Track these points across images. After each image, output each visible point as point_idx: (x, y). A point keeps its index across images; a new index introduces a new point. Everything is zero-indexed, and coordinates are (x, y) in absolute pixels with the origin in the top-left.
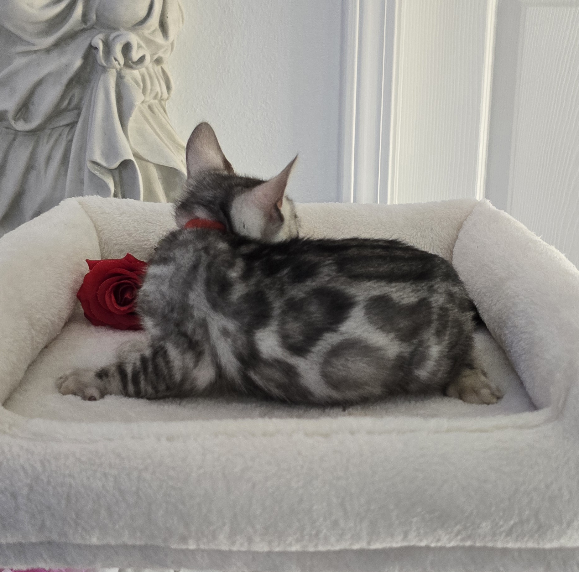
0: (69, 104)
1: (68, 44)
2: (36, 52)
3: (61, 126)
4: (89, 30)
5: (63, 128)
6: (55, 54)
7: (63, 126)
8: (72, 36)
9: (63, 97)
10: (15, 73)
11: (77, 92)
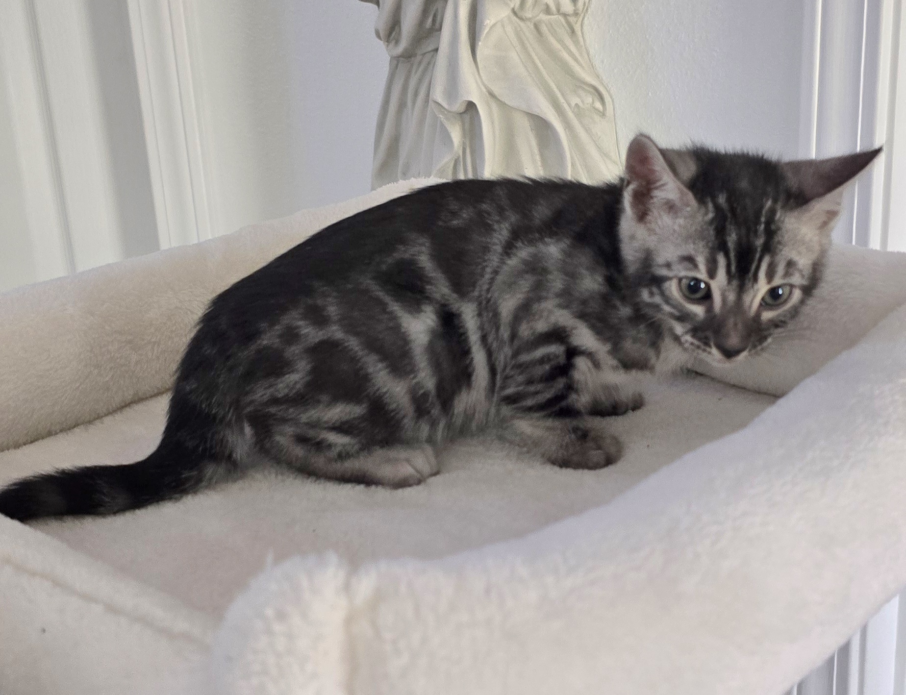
0: (433, 21)
7: (431, 51)
11: (440, 4)
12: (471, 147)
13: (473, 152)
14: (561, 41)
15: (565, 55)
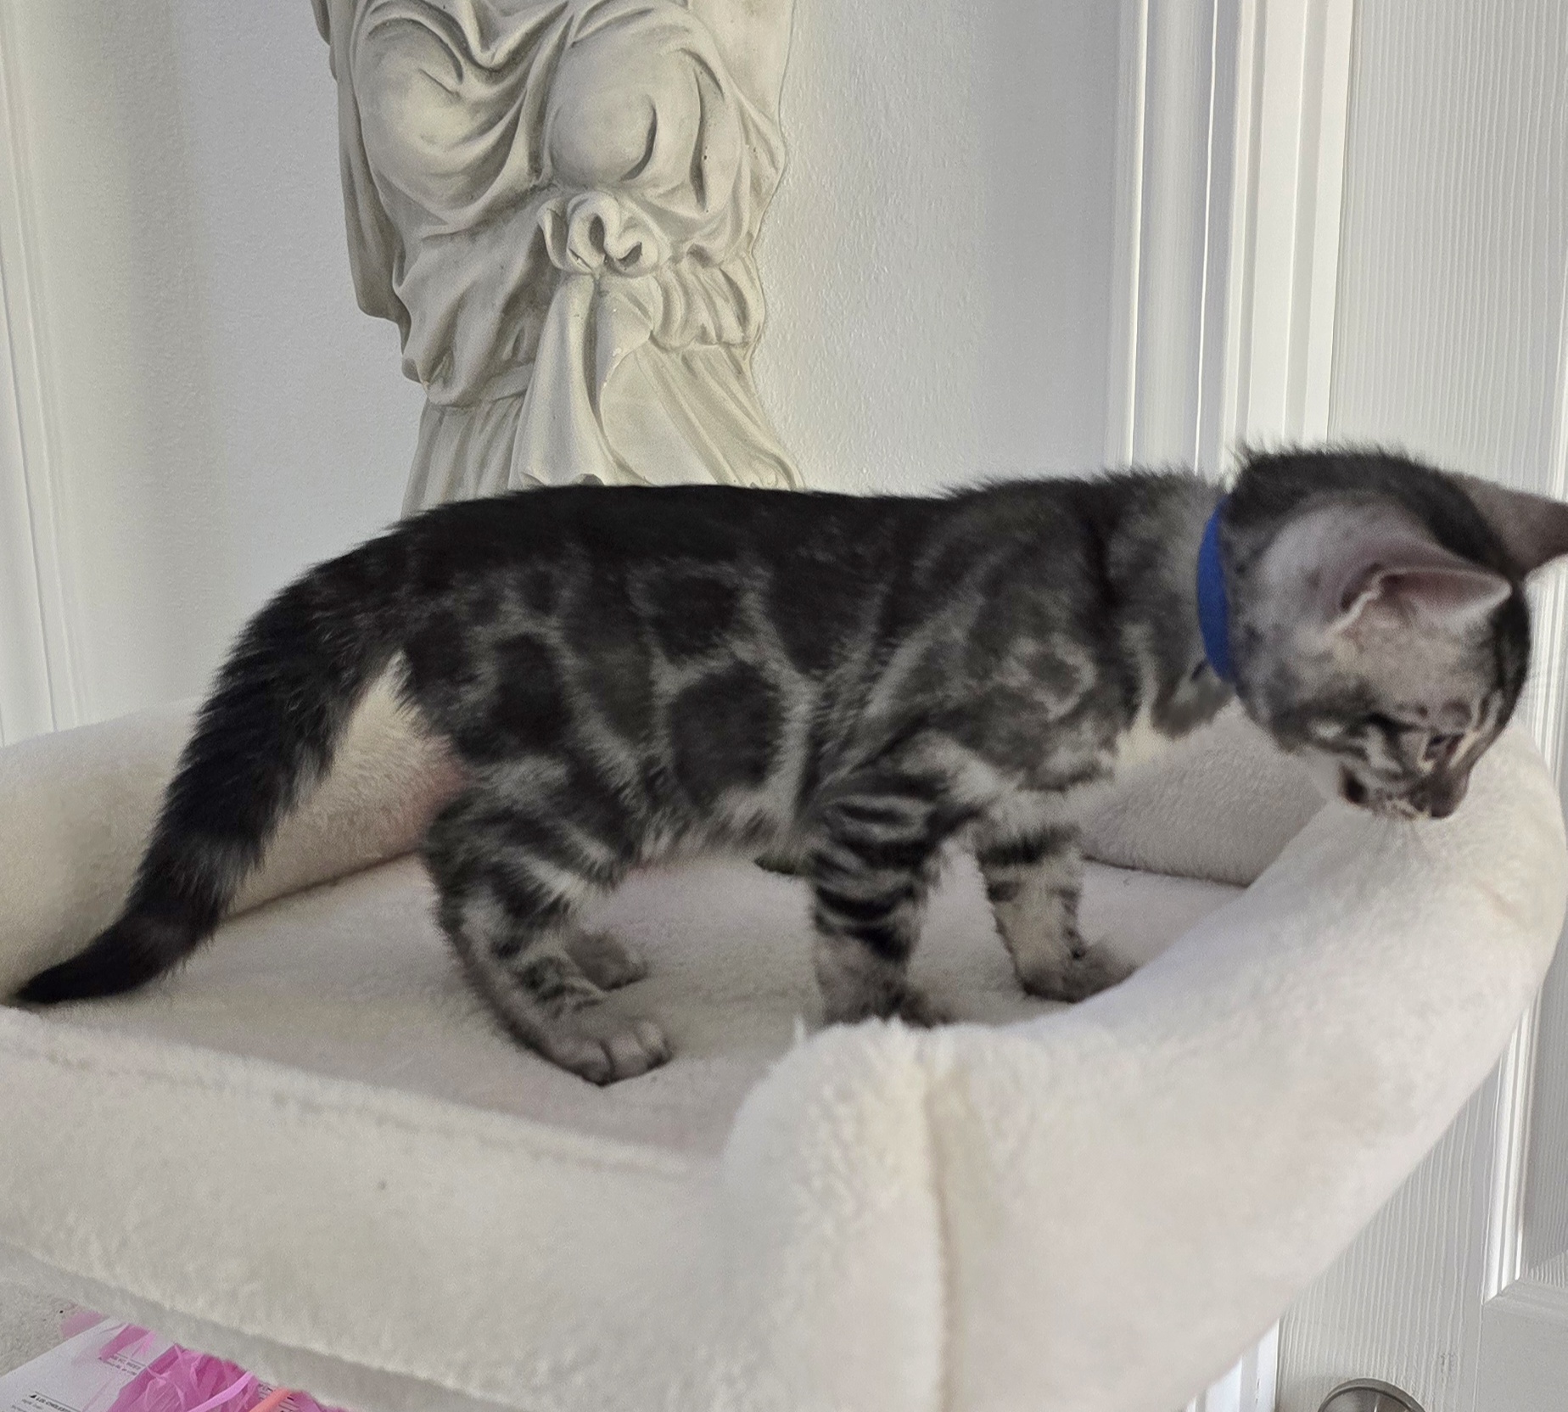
0: (515, 349)
1: (507, 221)
2: (453, 235)
3: (505, 398)
4: (543, 189)
5: (511, 400)
6: (484, 240)
7: (512, 396)
8: (516, 201)
9: (501, 334)
10: (423, 281)
11: (527, 322)
14: (723, 385)
15: (731, 407)
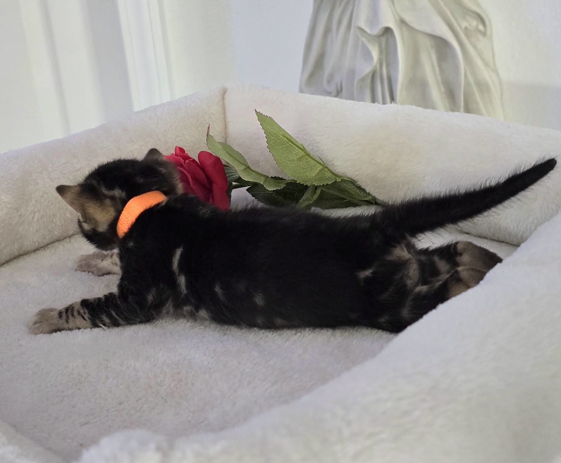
12: (387, 61)
13: (388, 66)
